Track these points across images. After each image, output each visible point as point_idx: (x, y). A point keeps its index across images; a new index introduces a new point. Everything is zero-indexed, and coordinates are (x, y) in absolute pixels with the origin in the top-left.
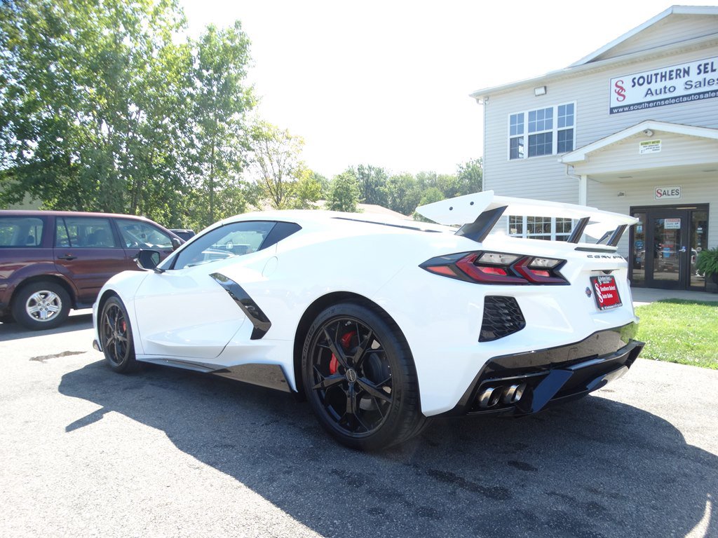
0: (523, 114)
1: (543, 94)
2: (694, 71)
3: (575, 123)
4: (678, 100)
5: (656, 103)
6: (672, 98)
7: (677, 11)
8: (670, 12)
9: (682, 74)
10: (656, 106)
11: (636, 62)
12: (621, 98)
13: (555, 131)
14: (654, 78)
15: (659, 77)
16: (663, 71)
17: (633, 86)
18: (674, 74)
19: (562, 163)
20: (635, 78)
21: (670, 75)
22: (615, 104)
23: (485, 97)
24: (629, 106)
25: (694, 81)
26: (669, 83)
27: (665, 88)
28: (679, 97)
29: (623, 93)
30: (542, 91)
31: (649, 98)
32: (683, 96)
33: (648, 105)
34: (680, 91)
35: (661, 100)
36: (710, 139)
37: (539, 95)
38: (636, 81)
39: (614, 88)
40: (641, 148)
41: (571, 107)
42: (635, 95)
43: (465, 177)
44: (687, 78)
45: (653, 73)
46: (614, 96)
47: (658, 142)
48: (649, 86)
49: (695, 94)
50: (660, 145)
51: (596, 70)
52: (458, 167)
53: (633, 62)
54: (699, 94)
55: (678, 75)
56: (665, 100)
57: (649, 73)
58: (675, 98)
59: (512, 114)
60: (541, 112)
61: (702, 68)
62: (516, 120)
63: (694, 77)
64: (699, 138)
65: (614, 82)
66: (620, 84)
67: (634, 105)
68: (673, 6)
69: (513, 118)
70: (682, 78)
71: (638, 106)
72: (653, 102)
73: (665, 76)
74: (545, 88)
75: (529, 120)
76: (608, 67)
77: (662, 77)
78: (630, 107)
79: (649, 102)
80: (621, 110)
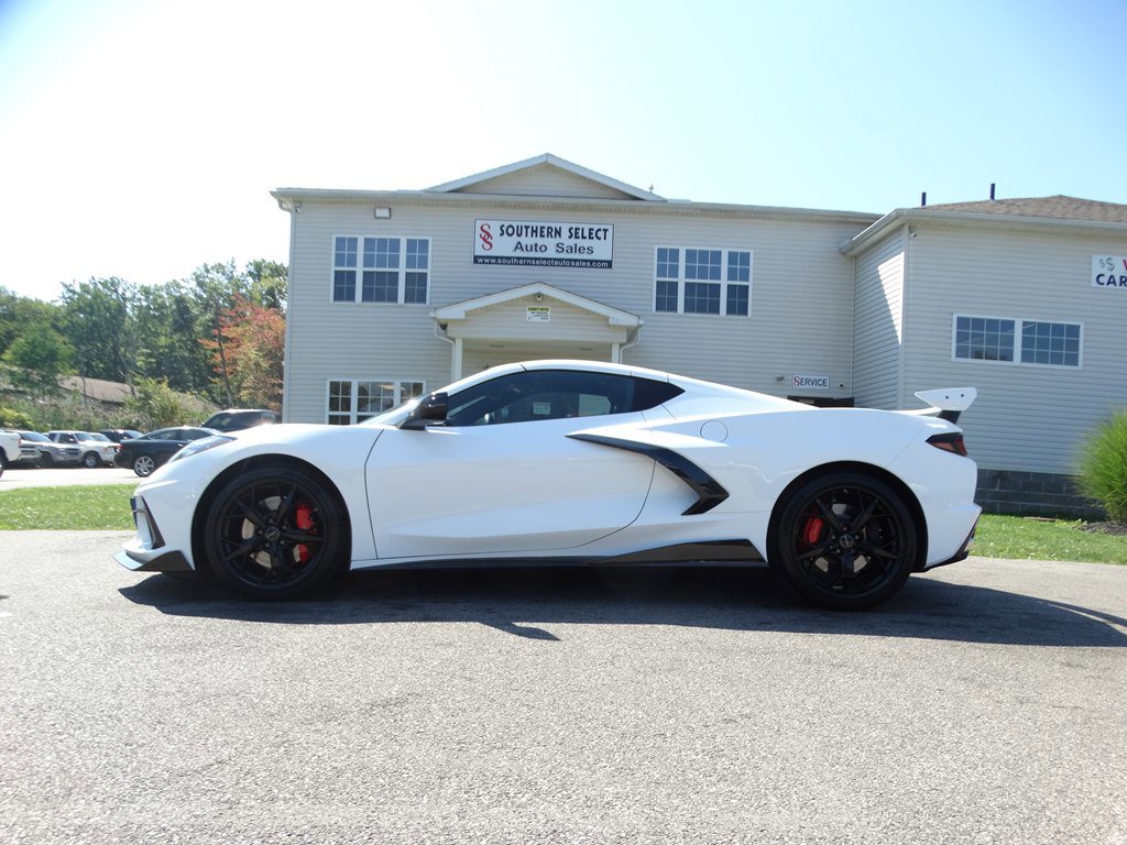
0: (356, 239)
1: (386, 218)
2: (565, 233)
3: (429, 266)
4: (549, 262)
5: (527, 261)
6: (543, 259)
7: (550, 161)
8: (544, 160)
9: (553, 233)
10: (526, 264)
11: (505, 206)
12: (487, 246)
13: (402, 270)
14: (524, 230)
15: (530, 231)
16: (535, 224)
17: (501, 235)
18: (545, 231)
19: (434, 319)
20: (503, 226)
21: (542, 232)
22: (480, 252)
23: (296, 202)
24: (497, 258)
25: (566, 245)
26: (540, 241)
27: (536, 245)
28: (551, 259)
29: (489, 240)
30: (385, 213)
31: (519, 253)
32: (555, 259)
33: (518, 261)
34: (551, 253)
35: (531, 259)
36: (599, 314)
37: (380, 218)
38: (504, 229)
39: (479, 231)
40: (529, 313)
41: (424, 244)
42: (503, 246)
43: (80, 310)
44: (558, 240)
45: (524, 224)
46: (479, 242)
47: (547, 310)
48: (519, 239)
49: (566, 260)
50: (549, 313)
51: (459, 204)
52: (64, 290)
53: (502, 205)
54: (570, 260)
55: (549, 234)
56: (536, 259)
57: (520, 224)
58: (546, 259)
59: (340, 236)
60: (382, 242)
61: (573, 231)
62: (345, 247)
63: (565, 239)
64: (588, 312)
65: (479, 223)
66: (486, 228)
67: (502, 258)
68: (547, 155)
69: (340, 241)
70: (554, 239)
71: (506, 260)
72: (523, 258)
73: (536, 232)
74: (390, 209)
75: (365, 250)
76: (474, 204)
77: (533, 231)
78: (497, 260)
79: (518, 258)
80: (487, 261)
